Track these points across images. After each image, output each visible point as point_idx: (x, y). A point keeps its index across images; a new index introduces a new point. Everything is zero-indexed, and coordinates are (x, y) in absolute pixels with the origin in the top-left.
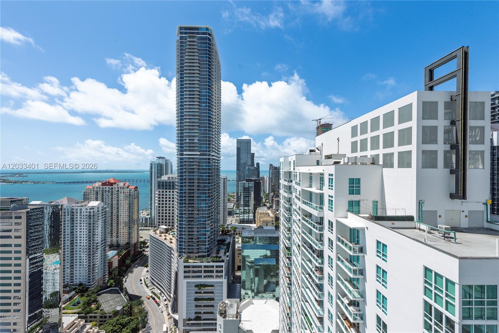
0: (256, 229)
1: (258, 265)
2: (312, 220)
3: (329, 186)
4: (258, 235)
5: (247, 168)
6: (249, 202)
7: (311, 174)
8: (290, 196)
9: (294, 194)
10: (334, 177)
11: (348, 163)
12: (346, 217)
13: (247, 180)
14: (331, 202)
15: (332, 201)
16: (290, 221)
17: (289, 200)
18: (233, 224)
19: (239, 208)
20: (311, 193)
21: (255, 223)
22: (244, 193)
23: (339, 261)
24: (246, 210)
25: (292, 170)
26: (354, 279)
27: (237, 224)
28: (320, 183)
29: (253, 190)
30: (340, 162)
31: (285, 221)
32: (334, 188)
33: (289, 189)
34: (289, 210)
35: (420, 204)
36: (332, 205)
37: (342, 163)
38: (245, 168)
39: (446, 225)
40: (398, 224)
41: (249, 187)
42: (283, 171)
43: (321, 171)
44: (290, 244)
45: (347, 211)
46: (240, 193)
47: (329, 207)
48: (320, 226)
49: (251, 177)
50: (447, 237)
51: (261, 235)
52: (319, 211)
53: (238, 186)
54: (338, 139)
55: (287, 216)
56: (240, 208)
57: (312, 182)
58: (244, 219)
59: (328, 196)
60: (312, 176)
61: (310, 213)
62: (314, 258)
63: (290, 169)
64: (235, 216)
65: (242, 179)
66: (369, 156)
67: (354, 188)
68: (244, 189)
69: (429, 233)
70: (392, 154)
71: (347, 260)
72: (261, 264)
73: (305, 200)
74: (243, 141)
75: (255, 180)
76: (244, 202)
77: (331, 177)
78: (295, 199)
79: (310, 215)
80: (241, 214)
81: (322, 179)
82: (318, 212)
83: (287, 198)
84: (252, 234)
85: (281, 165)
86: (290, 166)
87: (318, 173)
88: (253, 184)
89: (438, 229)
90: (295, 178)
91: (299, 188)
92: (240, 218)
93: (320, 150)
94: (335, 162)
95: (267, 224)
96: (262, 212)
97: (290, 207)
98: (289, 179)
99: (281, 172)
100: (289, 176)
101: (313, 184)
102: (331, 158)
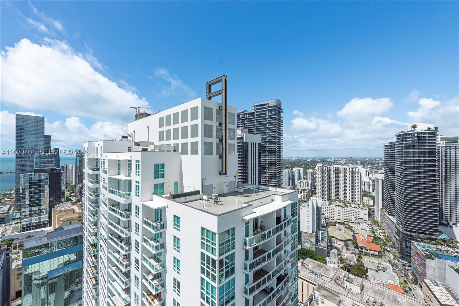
0: (51, 232)
1: (55, 278)
2: (119, 209)
3: (136, 172)
4: (55, 240)
6: (41, 200)
7: (119, 161)
8: (97, 186)
9: (101, 183)
10: (140, 163)
11: (154, 150)
12: (152, 200)
13: (36, 171)
14: (137, 187)
15: (139, 186)
16: (96, 215)
17: (96, 191)
18: (6, 235)
19: (21, 210)
20: (119, 181)
21: (51, 225)
22: (30, 188)
23: (144, 242)
24: (36, 211)
25: (99, 157)
26: (157, 254)
27: (16, 233)
28: (128, 170)
29: (48, 183)
30: (147, 149)
31: (90, 215)
32: (140, 174)
33: (96, 179)
34: (96, 202)
35: (203, 180)
36: (138, 190)
37: (149, 150)
39: (217, 194)
40: (189, 198)
41: (39, 180)
42: (88, 158)
43: (129, 158)
44: (97, 239)
45: (153, 194)
46: (23, 189)
47: (136, 192)
48: (128, 213)
49: (45, 165)
50: (216, 202)
51: (60, 239)
52: (126, 198)
53: (18, 180)
54: (148, 128)
55: (92, 209)
56: (23, 210)
57: (120, 170)
58: (30, 224)
59: (135, 182)
60: (120, 163)
61: (118, 202)
62: (121, 247)
63: (97, 156)
64: (13, 222)
65: (27, 169)
66: (172, 145)
67: (159, 173)
68: (30, 183)
69: (208, 201)
70: (187, 144)
71: (152, 239)
72: (60, 274)
73: (111, 189)
74: (30, 118)
75: (51, 170)
76: (30, 201)
77: (138, 163)
78: (102, 188)
79: (118, 204)
80: (23, 219)
81: (130, 166)
83: (93, 188)
84: (45, 241)
86: (97, 153)
87: (126, 160)
88: (48, 176)
89: (212, 197)
90: (103, 165)
91: (105, 176)
92: (22, 224)
93: (132, 136)
94: (143, 149)
95: (71, 222)
96: (63, 209)
97: (96, 199)
98: (96, 167)
99: (85, 159)
100: (96, 163)
101: (122, 171)
102: (139, 145)
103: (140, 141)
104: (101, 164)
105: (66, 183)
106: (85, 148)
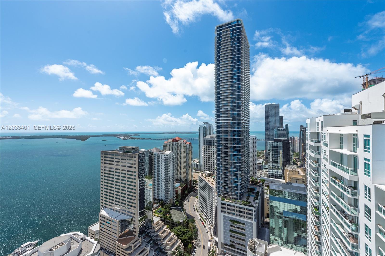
0: (284, 184)
1: (287, 217)
2: (343, 183)
3: (365, 148)
4: (287, 190)
5: (275, 129)
6: (278, 160)
7: (341, 134)
8: (318, 156)
9: (322, 155)
10: (371, 139)
13: (276, 140)
14: (367, 166)
15: (369, 165)
16: (318, 181)
17: (317, 161)
18: (262, 177)
19: (268, 164)
20: (342, 155)
21: (284, 179)
22: (272, 151)
24: (275, 166)
25: (320, 131)
27: (266, 177)
28: (354, 145)
29: (282, 149)
31: (312, 180)
32: (371, 150)
33: (317, 150)
34: (317, 170)
36: (369, 169)
38: (273, 129)
41: (277, 146)
42: (310, 132)
43: (355, 132)
44: (319, 203)
46: (269, 151)
47: (365, 171)
48: (353, 191)
49: (280, 137)
51: (289, 191)
52: (351, 174)
53: (266, 145)
55: (314, 176)
56: (269, 164)
57: (343, 143)
58: (272, 174)
59: (363, 159)
60: (343, 137)
61: (341, 177)
62: (345, 223)
63: (318, 130)
64: (265, 170)
65: (271, 139)
68: (272, 148)
72: (290, 217)
73: (333, 162)
74: (272, 106)
75: (284, 140)
76: (272, 159)
77: (367, 138)
78: (323, 159)
80: (269, 169)
81: (356, 141)
82: (349, 175)
83: (315, 158)
84: (280, 188)
85: (307, 126)
86: (318, 127)
87: (350, 134)
88: (282, 144)
90: (323, 139)
91: (327, 149)
92: (269, 172)
93: (358, 108)
94: (375, 121)
95: (297, 181)
96: (291, 169)
97: (317, 168)
98: (317, 140)
99: (307, 132)
100: (317, 136)
101: (345, 145)
102: (370, 117)
103: (370, 113)
104: (322, 137)
105: (293, 151)
106: (307, 124)
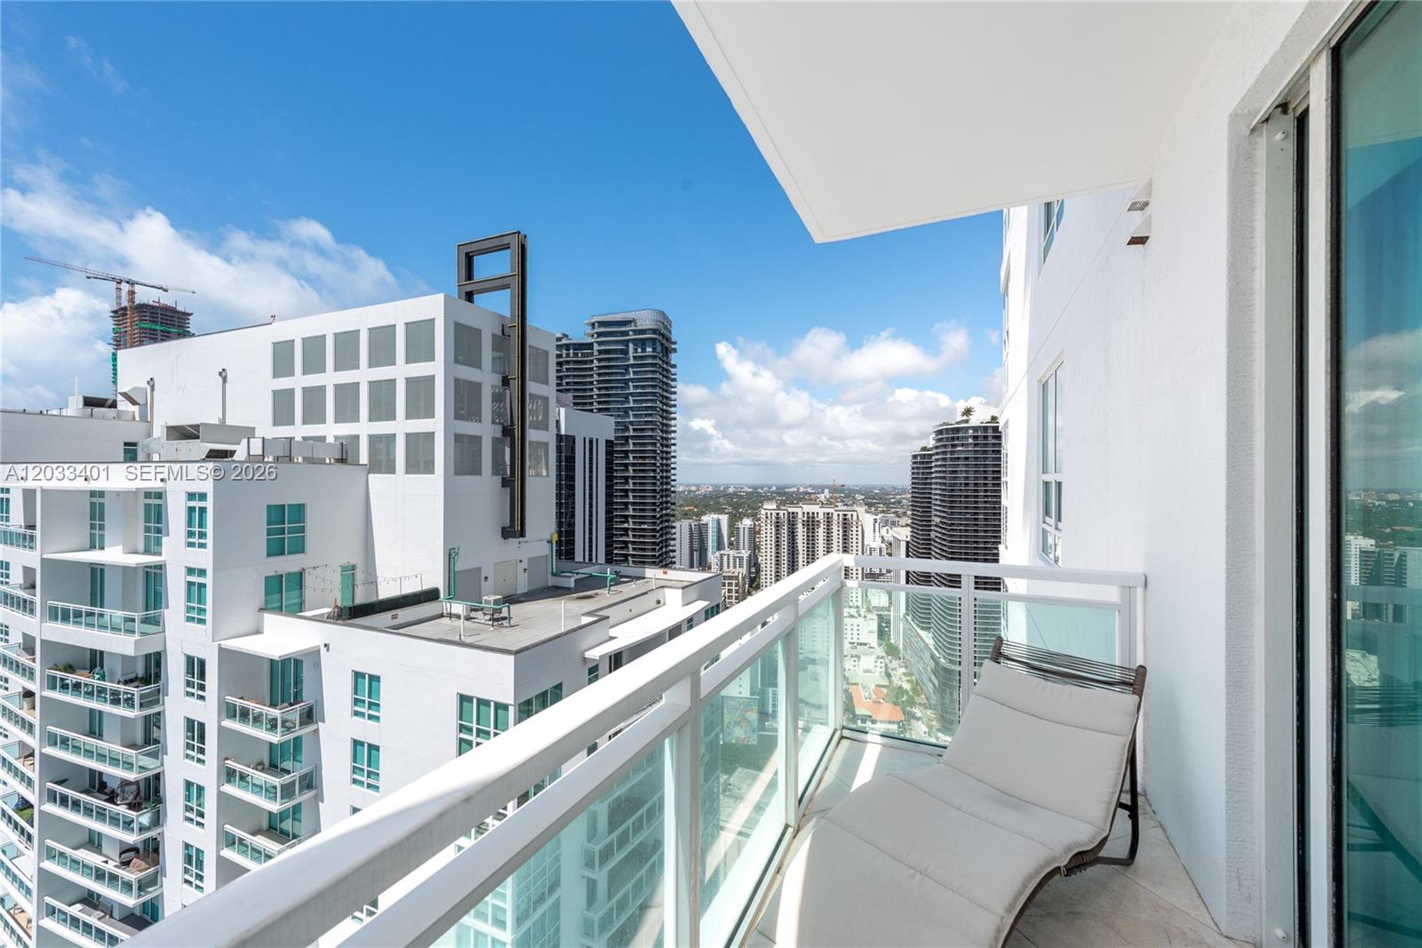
3: (191, 534)
7: (97, 494)
10: (209, 504)
11: (263, 455)
12: (258, 631)
14: (195, 591)
15: (202, 586)
23: (229, 781)
26: (283, 815)
28: (147, 530)
30: (232, 453)
32: (207, 541)
35: (451, 556)
36: (201, 600)
37: (241, 455)
39: (495, 594)
40: (405, 614)
45: (261, 610)
47: (190, 609)
48: (149, 689)
50: (497, 620)
52: (143, 634)
54: (223, 374)
59: (183, 572)
60: (101, 504)
66: (330, 440)
67: (286, 536)
69: (468, 618)
70: (391, 438)
71: (259, 766)
77: (197, 504)
79: (95, 660)
81: (154, 513)
82: (137, 637)
89: (483, 605)
93: (140, 402)
94: (211, 451)
102: (196, 437)
103: (198, 423)
